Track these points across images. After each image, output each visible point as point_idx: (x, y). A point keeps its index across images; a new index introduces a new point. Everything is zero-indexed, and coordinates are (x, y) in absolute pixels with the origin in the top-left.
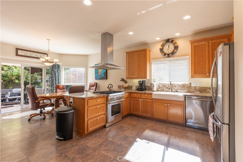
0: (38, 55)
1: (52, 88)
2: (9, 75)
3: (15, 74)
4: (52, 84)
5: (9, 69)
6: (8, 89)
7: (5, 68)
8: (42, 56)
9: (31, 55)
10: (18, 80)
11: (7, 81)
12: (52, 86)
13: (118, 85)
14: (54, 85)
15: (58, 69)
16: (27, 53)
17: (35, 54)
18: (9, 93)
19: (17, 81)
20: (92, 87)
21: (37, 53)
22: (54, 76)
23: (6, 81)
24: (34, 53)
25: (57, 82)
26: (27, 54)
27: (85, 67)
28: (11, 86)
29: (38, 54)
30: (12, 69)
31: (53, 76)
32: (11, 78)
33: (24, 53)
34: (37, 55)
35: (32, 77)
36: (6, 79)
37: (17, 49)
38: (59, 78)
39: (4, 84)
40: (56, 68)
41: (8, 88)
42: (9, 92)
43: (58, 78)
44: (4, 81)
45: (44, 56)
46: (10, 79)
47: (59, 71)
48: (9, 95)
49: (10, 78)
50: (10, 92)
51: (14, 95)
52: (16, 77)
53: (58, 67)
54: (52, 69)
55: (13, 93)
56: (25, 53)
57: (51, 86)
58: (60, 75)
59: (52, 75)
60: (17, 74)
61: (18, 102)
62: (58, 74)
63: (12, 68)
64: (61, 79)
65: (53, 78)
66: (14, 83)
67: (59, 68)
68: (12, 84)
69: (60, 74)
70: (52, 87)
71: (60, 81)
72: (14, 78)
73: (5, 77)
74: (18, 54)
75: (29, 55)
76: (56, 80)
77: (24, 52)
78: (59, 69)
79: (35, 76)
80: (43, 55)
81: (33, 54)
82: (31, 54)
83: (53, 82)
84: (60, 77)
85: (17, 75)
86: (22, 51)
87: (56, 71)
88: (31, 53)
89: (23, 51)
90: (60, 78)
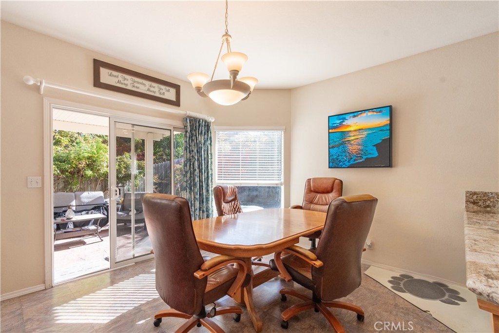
0: (154, 87)
1: (192, 193)
2: (72, 156)
3: (86, 155)
4: (192, 183)
5: (73, 142)
6: (72, 193)
7: (65, 141)
8: (164, 91)
9: (137, 88)
10: (92, 170)
11: (69, 173)
12: (193, 188)
13: (467, 192)
14: (195, 185)
15: (206, 136)
16: (125, 79)
17: (147, 83)
18: (74, 203)
19: (89, 173)
20: (319, 195)
21: (150, 83)
22: (196, 158)
23: (67, 171)
24: (145, 82)
25: (203, 175)
26: (125, 84)
27: (284, 127)
28: (77, 183)
29: (154, 84)
30: (77, 143)
31: (193, 156)
32: (76, 165)
33: (116, 80)
34: (152, 89)
35: (119, 162)
36: (67, 166)
37: (98, 65)
38: (208, 163)
39: (63, 180)
40: (200, 132)
41: (71, 190)
42: (73, 200)
43: (205, 165)
44: (63, 171)
45: (168, 91)
46: (74, 168)
47: (209, 142)
48: (74, 208)
49: (74, 166)
50: (75, 201)
51: (84, 208)
52: (88, 163)
53: (206, 128)
54: (192, 134)
55: (82, 202)
56: (120, 79)
57: (188, 190)
58: (211, 154)
59: (190, 152)
60: (90, 155)
61: (97, 230)
62: (204, 151)
63: (78, 141)
64: (213, 168)
65: (193, 164)
66: (82, 176)
67: (208, 132)
68: (78, 179)
69: (209, 152)
70: (190, 193)
71: (210, 173)
72: (83, 164)
73: (64, 162)
74: (101, 81)
75: (129, 87)
76: (200, 171)
77: (118, 77)
78: (208, 135)
79: (125, 160)
80: (168, 88)
81: (142, 84)
82: (136, 85)
83: (192, 174)
84: (210, 160)
85: (89, 158)
86: (110, 71)
87: (200, 142)
88: (135, 82)
89: (115, 73)
90: (210, 163)
